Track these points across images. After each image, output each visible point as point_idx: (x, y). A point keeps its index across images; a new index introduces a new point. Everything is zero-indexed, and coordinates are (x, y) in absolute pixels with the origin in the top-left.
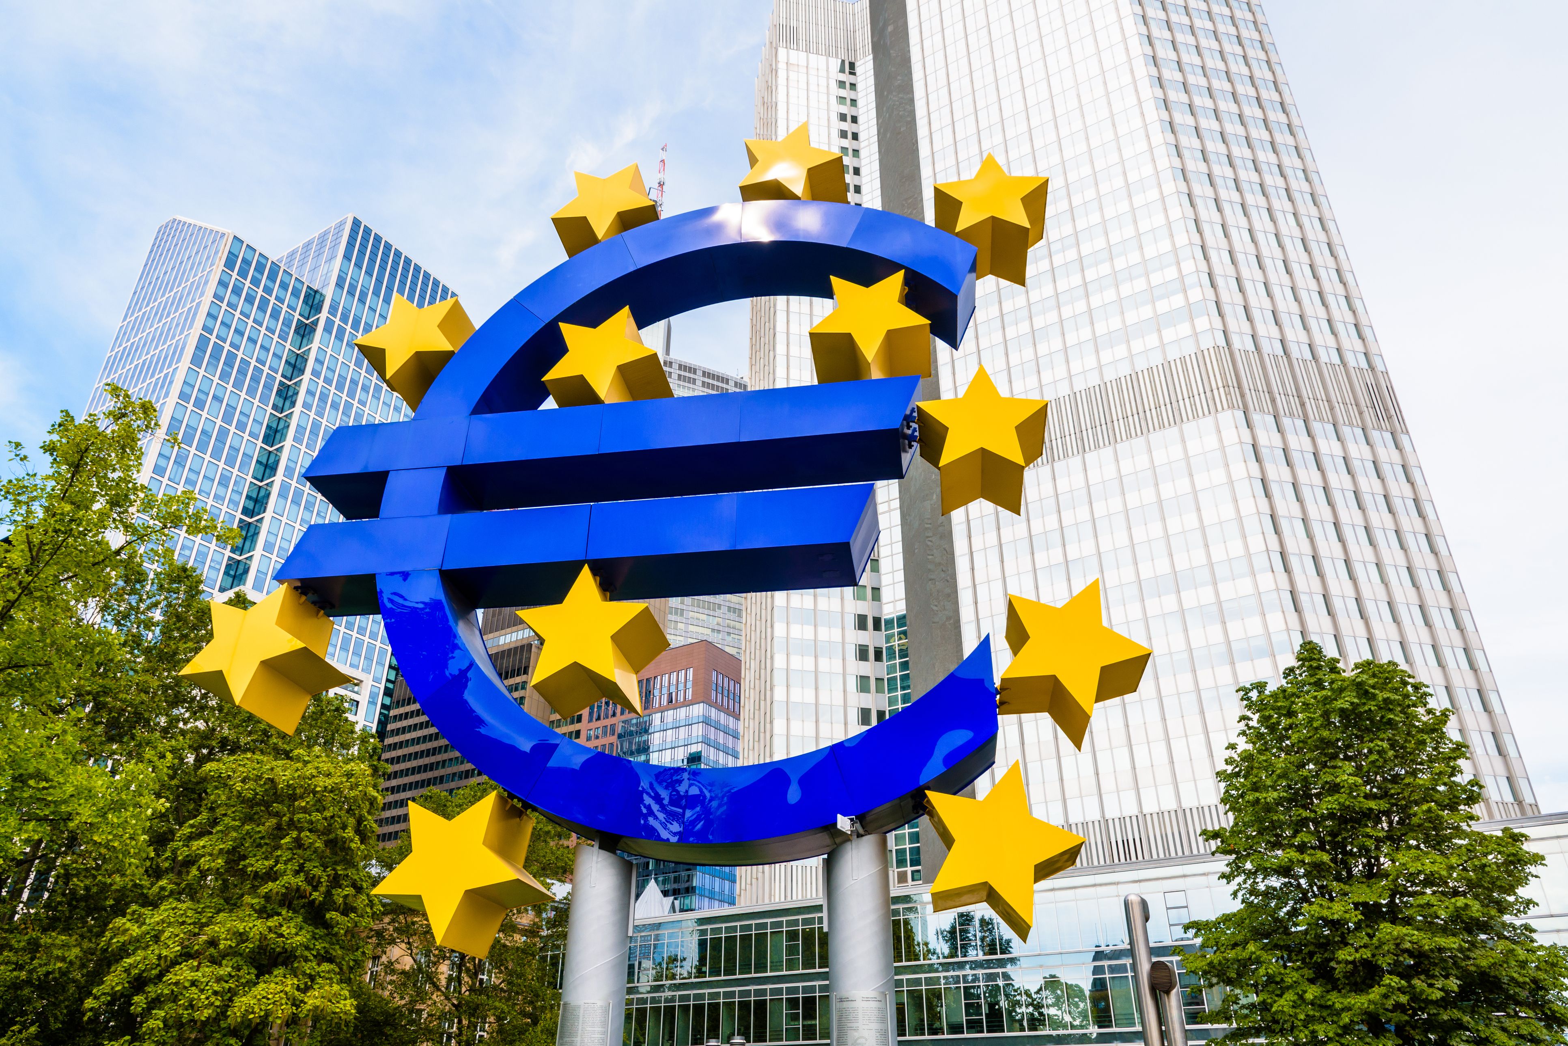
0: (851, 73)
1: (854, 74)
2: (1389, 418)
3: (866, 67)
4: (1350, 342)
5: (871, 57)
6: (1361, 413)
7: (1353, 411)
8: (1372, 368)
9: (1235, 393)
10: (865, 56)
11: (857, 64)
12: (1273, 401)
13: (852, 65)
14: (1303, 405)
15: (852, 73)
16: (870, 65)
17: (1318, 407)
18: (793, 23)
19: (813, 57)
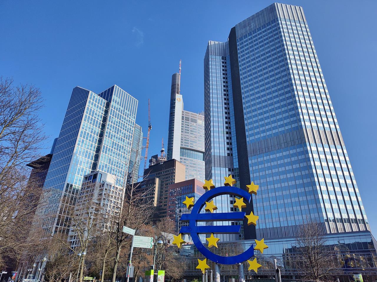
1: (226, 60)
2: (340, 142)
4: (332, 126)
5: (229, 56)
6: (334, 142)
8: (337, 131)
11: (226, 58)
12: (315, 141)
14: (322, 141)
16: (229, 58)
17: (325, 140)
18: (212, 49)
19: (217, 57)
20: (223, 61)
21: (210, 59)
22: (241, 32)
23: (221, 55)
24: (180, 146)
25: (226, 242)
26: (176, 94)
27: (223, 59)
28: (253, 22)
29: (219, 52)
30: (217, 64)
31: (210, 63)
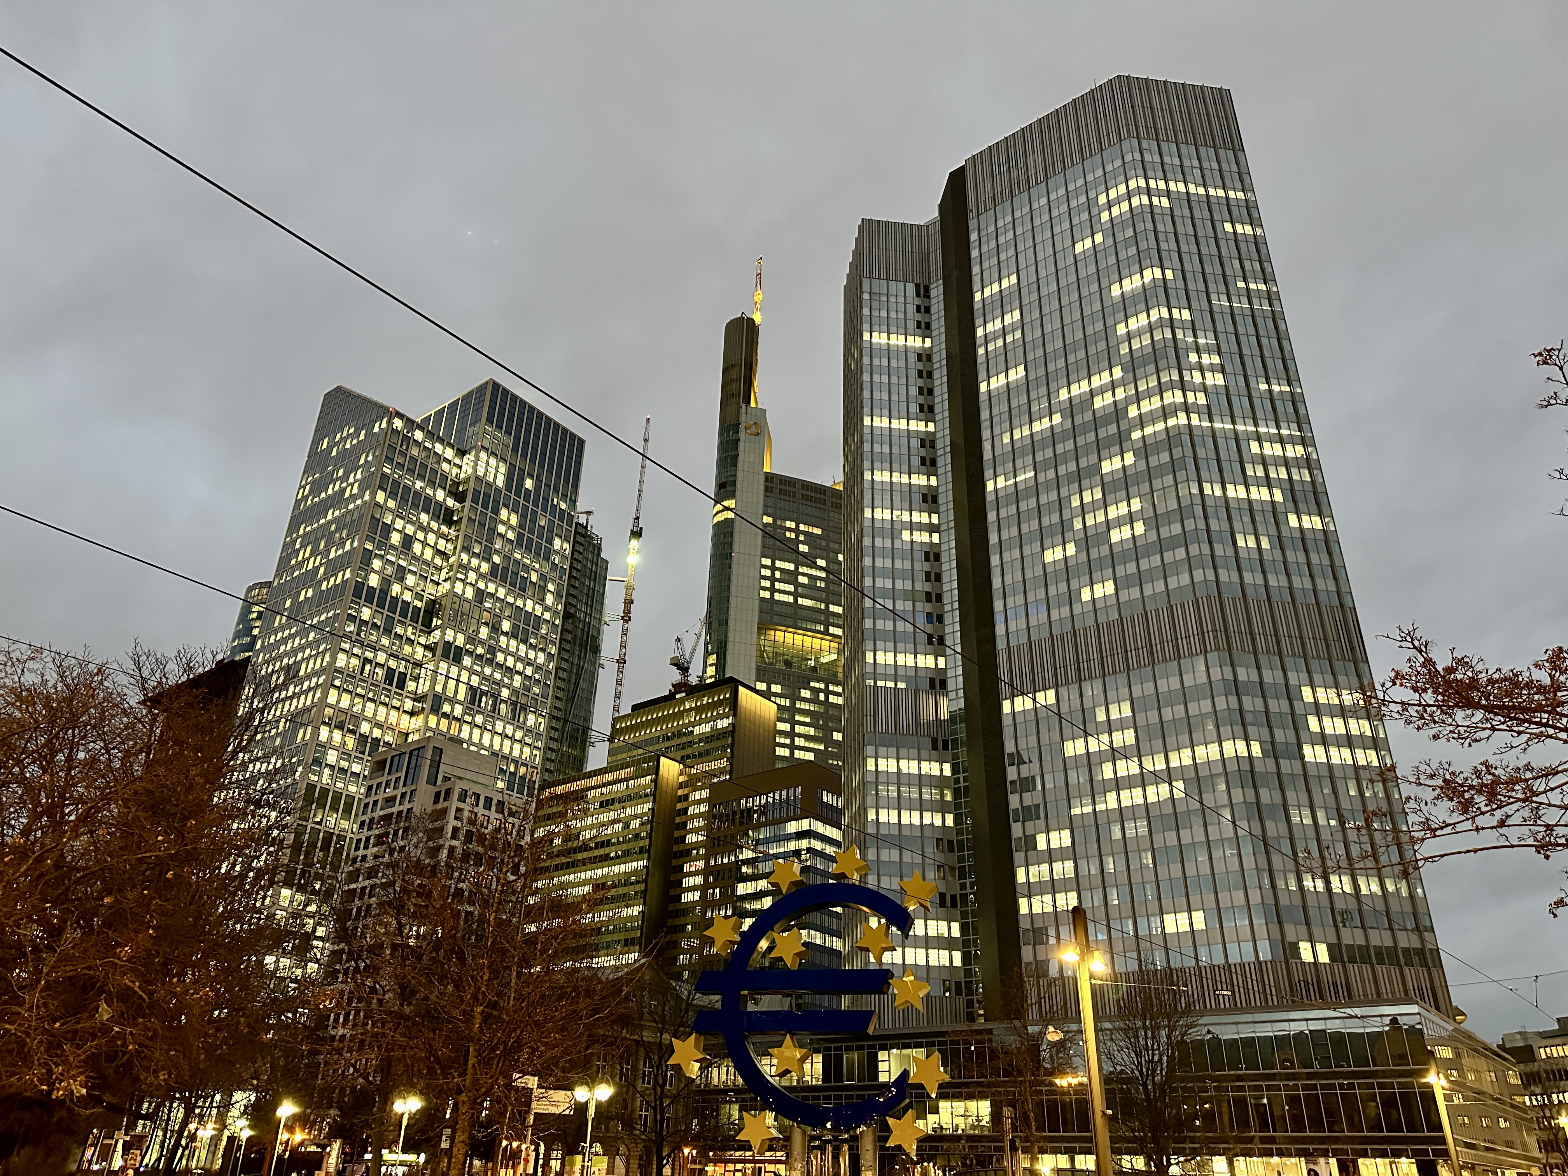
0: (925, 297)
1: (928, 298)
2: (1352, 649)
3: (937, 291)
4: (1325, 585)
5: (941, 279)
6: (1328, 647)
7: (1322, 645)
8: (1342, 605)
9: (1221, 636)
10: (937, 280)
11: (932, 286)
12: (1253, 641)
13: (927, 289)
14: (1278, 643)
15: (927, 296)
16: (941, 290)
17: (1291, 644)
18: (875, 252)
19: (892, 284)
21: (866, 296)
22: (989, 188)
23: (909, 275)
24: (757, 621)
26: (743, 405)
27: (916, 293)
28: (1033, 153)
29: (900, 266)
30: (893, 315)
31: (866, 311)
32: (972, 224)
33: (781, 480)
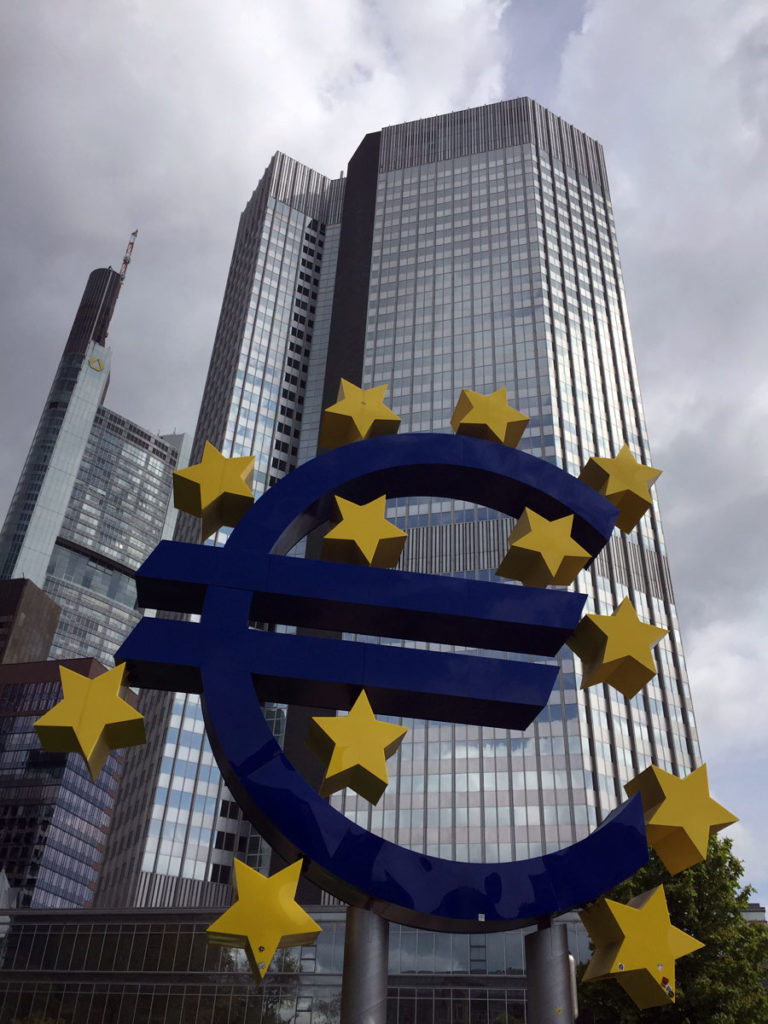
0: (321, 233)
1: (324, 234)
2: (664, 590)
3: (334, 231)
5: (339, 225)
7: (642, 581)
8: (658, 552)
10: (334, 223)
11: (328, 227)
13: (323, 227)
15: (323, 233)
16: (338, 231)
18: (283, 180)
19: (294, 212)
20: (313, 233)
21: (269, 211)
23: (310, 210)
24: (56, 533)
25: (185, 911)
26: (92, 343)
27: (314, 225)
29: (303, 201)
30: (290, 236)
31: (267, 223)
32: (381, 177)
33: (112, 416)
